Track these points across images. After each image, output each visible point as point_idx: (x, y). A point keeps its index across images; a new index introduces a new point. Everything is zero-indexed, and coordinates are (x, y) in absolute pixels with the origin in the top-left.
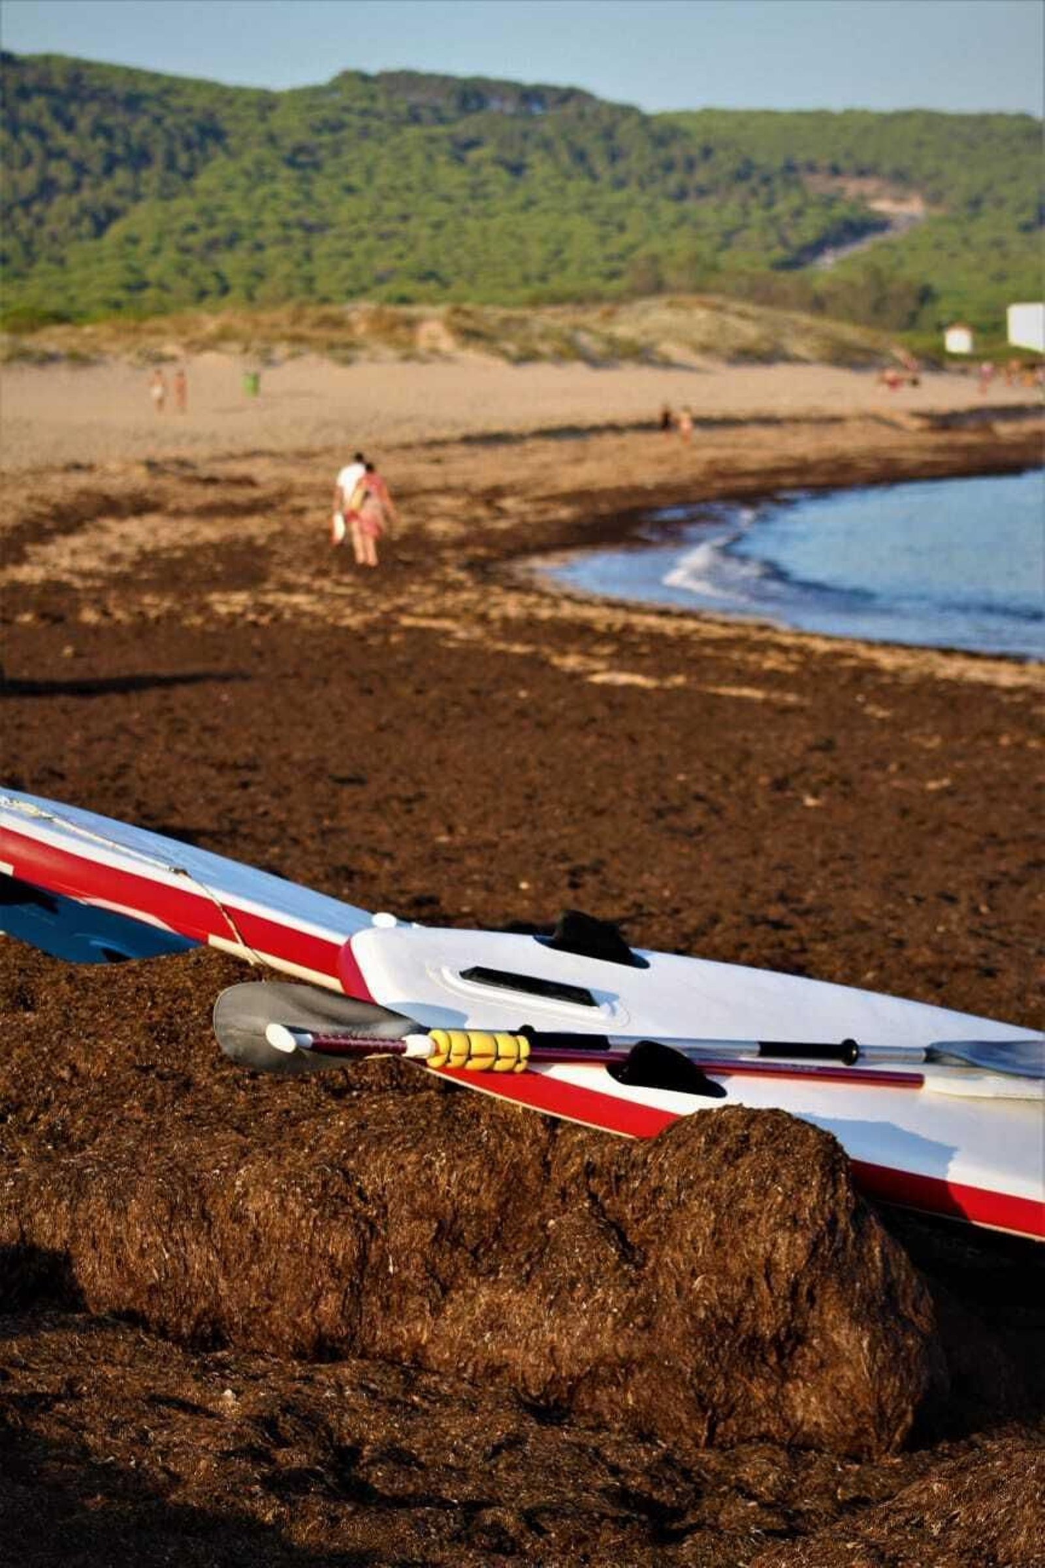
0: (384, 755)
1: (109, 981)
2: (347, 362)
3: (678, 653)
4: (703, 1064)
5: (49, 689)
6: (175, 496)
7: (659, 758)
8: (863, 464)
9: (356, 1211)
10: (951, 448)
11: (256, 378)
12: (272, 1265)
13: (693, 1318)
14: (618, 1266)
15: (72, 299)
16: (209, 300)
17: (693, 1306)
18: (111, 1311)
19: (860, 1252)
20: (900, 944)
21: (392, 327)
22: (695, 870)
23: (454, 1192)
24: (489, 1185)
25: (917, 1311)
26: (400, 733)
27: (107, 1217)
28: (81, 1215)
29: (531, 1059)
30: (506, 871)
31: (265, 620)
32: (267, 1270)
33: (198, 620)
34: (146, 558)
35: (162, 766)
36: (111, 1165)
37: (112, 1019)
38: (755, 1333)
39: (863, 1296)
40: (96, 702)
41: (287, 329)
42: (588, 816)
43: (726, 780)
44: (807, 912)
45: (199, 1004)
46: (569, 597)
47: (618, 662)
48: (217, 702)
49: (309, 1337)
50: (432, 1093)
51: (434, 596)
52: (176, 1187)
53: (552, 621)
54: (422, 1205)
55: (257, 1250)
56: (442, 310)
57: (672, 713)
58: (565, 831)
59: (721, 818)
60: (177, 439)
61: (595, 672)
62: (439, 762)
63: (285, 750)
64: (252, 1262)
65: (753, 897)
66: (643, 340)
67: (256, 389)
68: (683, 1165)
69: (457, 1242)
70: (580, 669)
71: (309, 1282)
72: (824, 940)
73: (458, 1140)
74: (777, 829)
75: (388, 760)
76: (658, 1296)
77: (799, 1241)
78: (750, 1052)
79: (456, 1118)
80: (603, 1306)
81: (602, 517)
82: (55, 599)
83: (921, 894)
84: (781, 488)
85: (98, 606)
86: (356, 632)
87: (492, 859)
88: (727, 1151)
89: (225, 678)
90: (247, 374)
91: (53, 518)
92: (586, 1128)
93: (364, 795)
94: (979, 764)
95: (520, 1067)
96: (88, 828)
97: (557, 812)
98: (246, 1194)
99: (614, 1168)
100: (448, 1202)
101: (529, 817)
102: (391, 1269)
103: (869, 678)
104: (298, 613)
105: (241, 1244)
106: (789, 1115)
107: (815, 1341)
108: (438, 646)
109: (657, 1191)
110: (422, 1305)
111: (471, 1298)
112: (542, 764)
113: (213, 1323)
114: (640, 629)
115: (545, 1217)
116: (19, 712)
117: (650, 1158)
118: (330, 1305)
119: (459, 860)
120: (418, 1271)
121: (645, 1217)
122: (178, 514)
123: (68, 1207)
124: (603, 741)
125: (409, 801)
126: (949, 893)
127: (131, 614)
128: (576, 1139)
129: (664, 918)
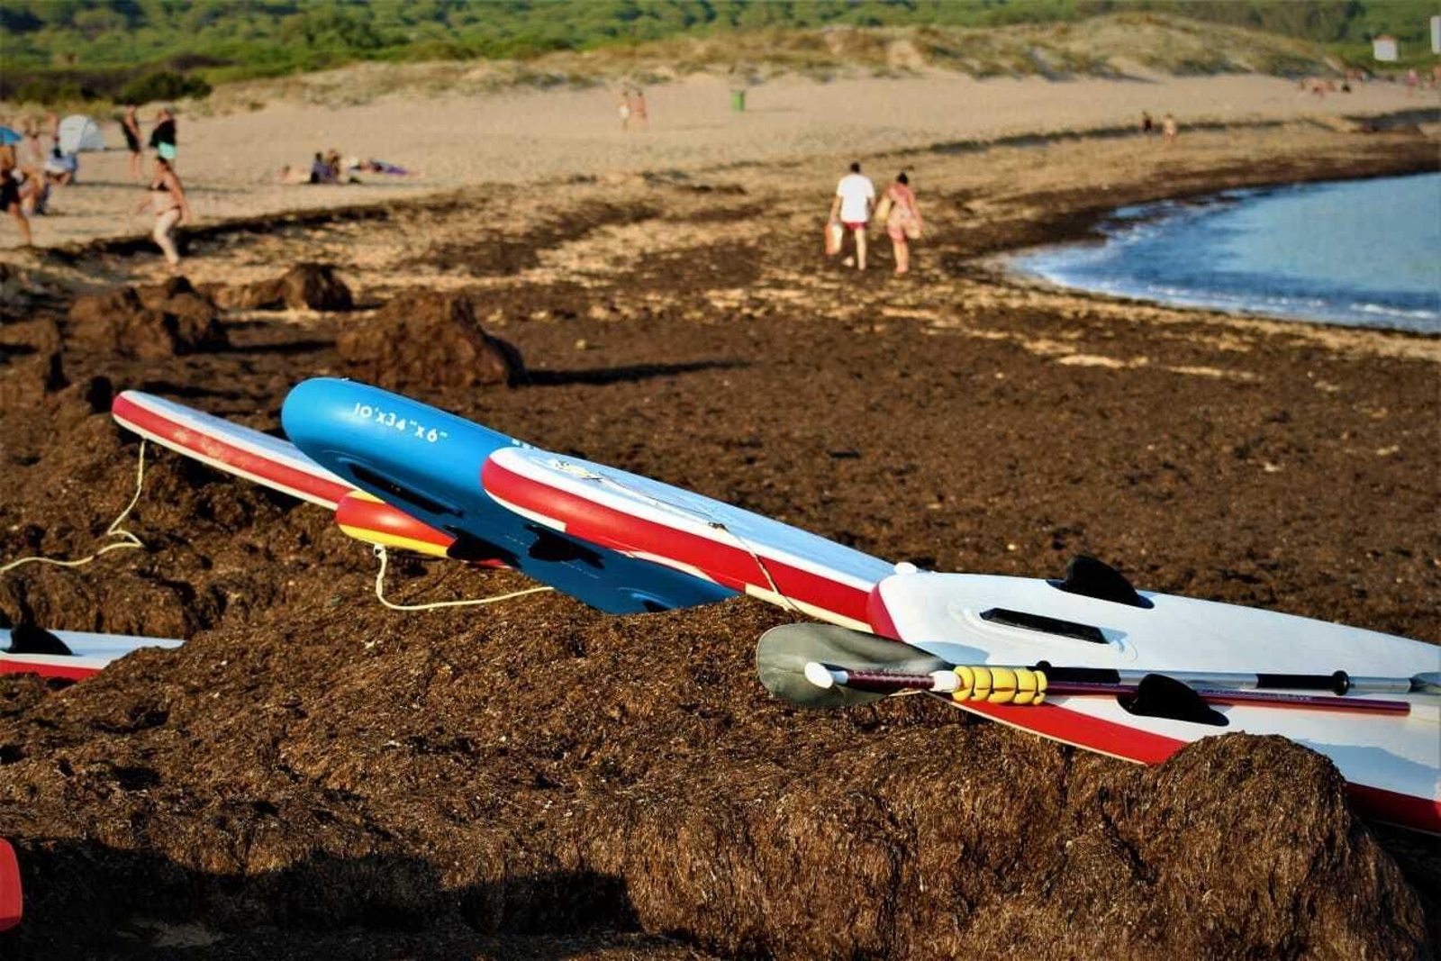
0: (876, 432)
1: (652, 629)
2: (825, 79)
3: (1140, 337)
4: (1206, 695)
5: (566, 378)
6: (674, 204)
7: (1129, 430)
8: (1300, 164)
9: (888, 835)
10: (1381, 148)
11: (742, 95)
12: (811, 886)
13: (1203, 929)
14: (1131, 883)
15: (571, 27)
16: (695, 27)
17: (1203, 918)
18: (664, 931)
19: (1356, 866)
20: (1363, 594)
21: (865, 47)
22: (1167, 531)
23: (978, 816)
24: (1011, 809)
25: (1409, 921)
26: (890, 413)
27: (658, 845)
28: (634, 842)
29: (1048, 692)
30: (995, 534)
31: (758, 313)
32: (807, 890)
33: (698, 315)
34: (647, 259)
35: (673, 444)
36: (661, 796)
37: (658, 663)
38: (1260, 942)
39: (1359, 906)
40: (610, 389)
41: (770, 52)
42: (1066, 483)
43: (1191, 449)
44: (1275, 567)
45: (737, 648)
46: (1036, 289)
47: (1085, 345)
48: (721, 388)
49: (847, 951)
50: (956, 725)
51: (912, 290)
52: (722, 815)
53: (1021, 310)
54: (949, 829)
55: (798, 871)
56: (911, 30)
57: (1137, 391)
58: (1046, 497)
59: (1190, 485)
60: (670, 153)
61: (1064, 355)
62: (926, 437)
63: (784, 430)
64: (793, 882)
65: (1224, 555)
66: (1094, 55)
67: (742, 106)
68: (1190, 787)
69: (981, 862)
70: (1050, 352)
71: (845, 901)
72: (1292, 591)
73: (982, 769)
74: (1240, 494)
75: (879, 437)
76: (1169, 909)
77: (1301, 857)
78: (1249, 684)
79: (980, 749)
80: (1118, 919)
81: (1061, 215)
82: (568, 297)
83: (1379, 550)
84: (1228, 187)
85: (607, 304)
86: (843, 322)
87: (981, 524)
88: (1232, 774)
89: (726, 366)
90: (732, 91)
91: (561, 226)
92: (1100, 756)
93: (859, 468)
94: (1424, 432)
95: (1038, 700)
96: (635, 488)
97: (1038, 481)
98: (787, 819)
99: (1127, 792)
100: (973, 825)
101: (1013, 486)
102: (921, 887)
103: (1317, 356)
104: (789, 306)
105: (783, 867)
106: (1288, 740)
107: (1316, 949)
108: (920, 335)
109: (1167, 813)
110: (951, 921)
111: (996, 914)
112: (1021, 437)
113: (757, 940)
114: (1104, 316)
115: (1062, 838)
116: (540, 399)
117: (1159, 781)
118: (866, 921)
119: (953, 525)
120: (946, 889)
121: (1155, 837)
122: (675, 220)
123: (623, 835)
124: (1076, 416)
125: (900, 473)
126: (1405, 549)
127: (637, 310)
128: (1090, 766)
129: (1143, 574)
